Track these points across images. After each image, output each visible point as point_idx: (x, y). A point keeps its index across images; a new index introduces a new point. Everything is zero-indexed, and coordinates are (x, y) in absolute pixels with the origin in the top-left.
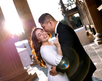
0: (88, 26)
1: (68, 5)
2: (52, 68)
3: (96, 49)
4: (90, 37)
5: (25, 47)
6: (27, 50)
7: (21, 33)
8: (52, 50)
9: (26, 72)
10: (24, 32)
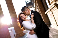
10: (12, 24)
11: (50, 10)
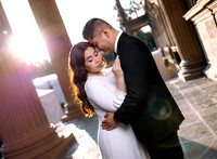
0: (166, 49)
1: (131, 11)
2: (106, 117)
3: (182, 88)
4: (170, 68)
5: (51, 88)
6: (55, 93)
7: (42, 62)
8: (106, 83)
9: (53, 133)
10: (50, 60)
11: (205, 7)
